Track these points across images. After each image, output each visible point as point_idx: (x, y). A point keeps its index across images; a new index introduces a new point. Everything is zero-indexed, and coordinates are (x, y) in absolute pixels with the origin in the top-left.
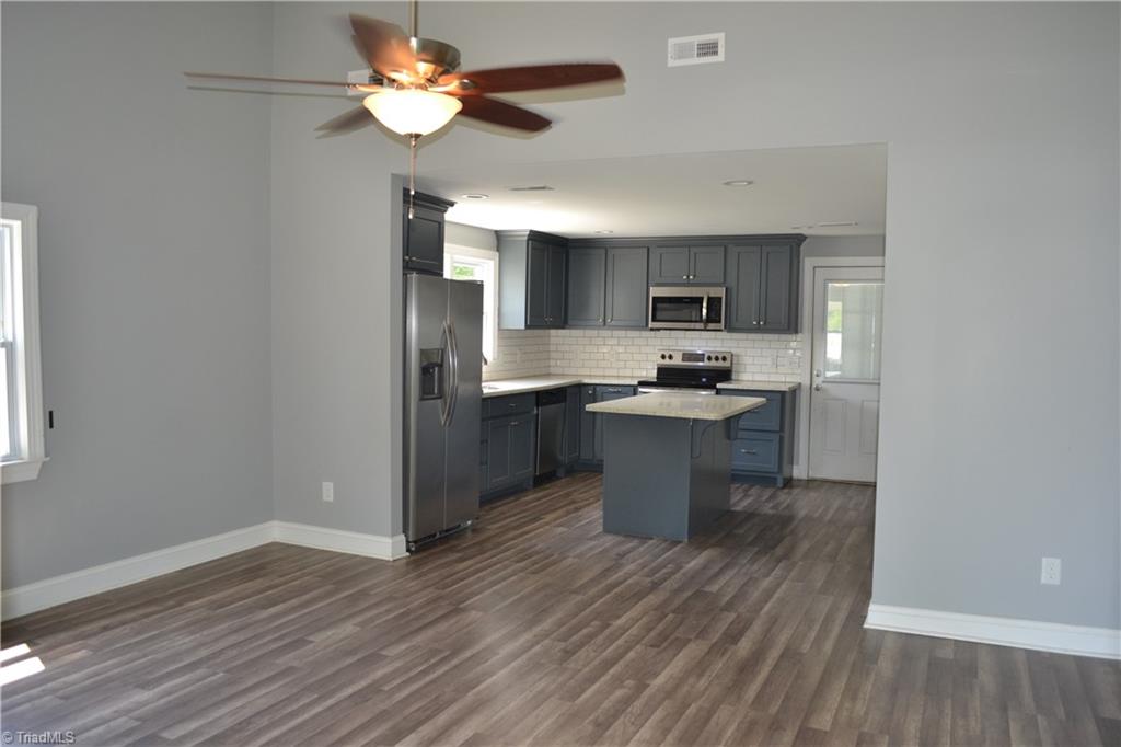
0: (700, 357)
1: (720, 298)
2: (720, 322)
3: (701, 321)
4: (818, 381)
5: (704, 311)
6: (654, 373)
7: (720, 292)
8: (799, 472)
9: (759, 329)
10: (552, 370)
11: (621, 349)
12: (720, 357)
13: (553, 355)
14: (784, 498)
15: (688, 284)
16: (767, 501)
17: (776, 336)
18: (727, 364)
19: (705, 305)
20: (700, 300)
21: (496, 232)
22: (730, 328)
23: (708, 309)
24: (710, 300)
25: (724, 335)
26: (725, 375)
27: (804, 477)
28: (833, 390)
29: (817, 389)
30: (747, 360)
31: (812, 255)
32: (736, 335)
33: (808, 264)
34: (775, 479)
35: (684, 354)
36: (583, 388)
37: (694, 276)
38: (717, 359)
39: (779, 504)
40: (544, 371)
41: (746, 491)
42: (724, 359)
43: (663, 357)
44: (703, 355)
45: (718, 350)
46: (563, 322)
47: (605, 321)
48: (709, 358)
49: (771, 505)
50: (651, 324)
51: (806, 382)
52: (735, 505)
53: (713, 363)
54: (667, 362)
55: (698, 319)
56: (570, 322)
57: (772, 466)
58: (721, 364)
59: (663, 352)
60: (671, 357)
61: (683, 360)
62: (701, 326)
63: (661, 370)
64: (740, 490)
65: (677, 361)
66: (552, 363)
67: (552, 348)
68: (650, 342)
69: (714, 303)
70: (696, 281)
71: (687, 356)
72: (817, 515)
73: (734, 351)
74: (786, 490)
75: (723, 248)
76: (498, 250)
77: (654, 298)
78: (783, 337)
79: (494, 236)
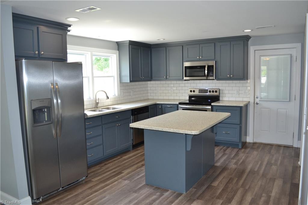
0: (206, 91)
1: (213, 66)
2: (213, 76)
3: (205, 76)
4: (257, 100)
5: (206, 72)
6: (187, 98)
7: (213, 63)
8: (249, 139)
9: (230, 79)
10: (150, 97)
11: (175, 88)
12: (214, 91)
13: (149, 91)
14: (242, 156)
15: (199, 60)
16: (233, 158)
17: (238, 82)
18: (217, 94)
19: (206, 69)
20: (205, 67)
21: (117, 43)
22: (218, 78)
23: (208, 70)
24: (209, 67)
25: (215, 81)
26: (216, 98)
27: (251, 141)
28: (265, 104)
29: (257, 104)
30: (226, 92)
31: (254, 45)
32: (221, 82)
33: (252, 49)
34: (238, 145)
35: (199, 90)
36: (158, 105)
37: (202, 57)
38: (213, 92)
39: (238, 160)
40: (146, 98)
41: (225, 150)
42: (216, 92)
43: (191, 91)
44: (207, 90)
45: (213, 88)
46: (150, 78)
47: (166, 77)
48: (210, 92)
49: (235, 161)
50: (185, 78)
51: (252, 101)
52: (217, 161)
53: (212, 94)
54: (192, 93)
55: (204, 75)
56: (153, 78)
57: (236, 139)
58: (215, 94)
59: (191, 89)
60: (194, 91)
61: (199, 93)
62: (205, 78)
63: (190, 97)
64: (222, 150)
65: (197, 93)
66: (149, 94)
67: (149, 88)
68: (186, 85)
69: (210, 68)
70: (203, 59)
71: (201, 91)
72: (256, 169)
73: (220, 88)
74: (243, 150)
75: (214, 44)
76: (118, 50)
77: (185, 67)
78: (241, 82)
79: (117, 44)
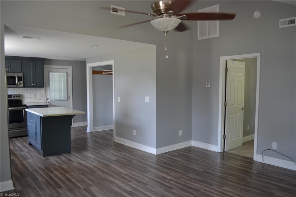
1: (21, 77)
3: (15, 84)
4: (48, 101)
5: (17, 81)
7: (21, 75)
9: (34, 87)
18: (20, 98)
19: (17, 79)
20: (15, 78)
22: (24, 86)
24: (18, 77)
30: (25, 96)
32: (26, 89)
37: (11, 69)
38: (17, 96)
48: (14, 96)
53: (16, 98)
58: (18, 98)
62: (15, 86)
70: (11, 71)
73: (21, 94)
75: (21, 61)
